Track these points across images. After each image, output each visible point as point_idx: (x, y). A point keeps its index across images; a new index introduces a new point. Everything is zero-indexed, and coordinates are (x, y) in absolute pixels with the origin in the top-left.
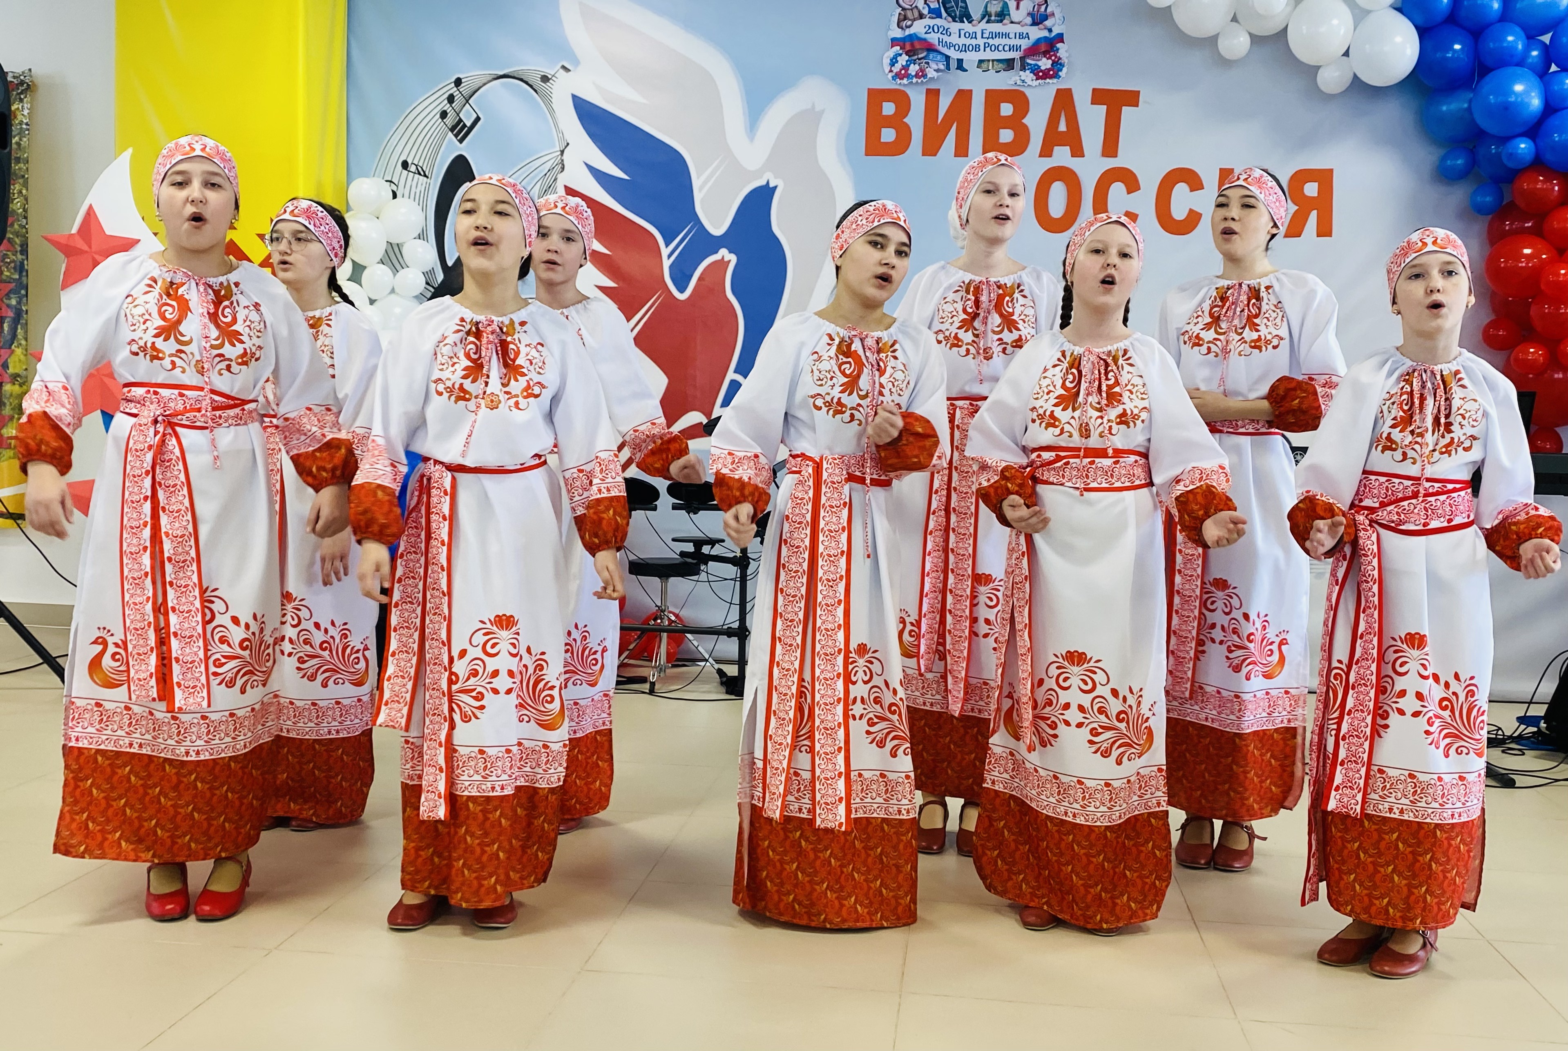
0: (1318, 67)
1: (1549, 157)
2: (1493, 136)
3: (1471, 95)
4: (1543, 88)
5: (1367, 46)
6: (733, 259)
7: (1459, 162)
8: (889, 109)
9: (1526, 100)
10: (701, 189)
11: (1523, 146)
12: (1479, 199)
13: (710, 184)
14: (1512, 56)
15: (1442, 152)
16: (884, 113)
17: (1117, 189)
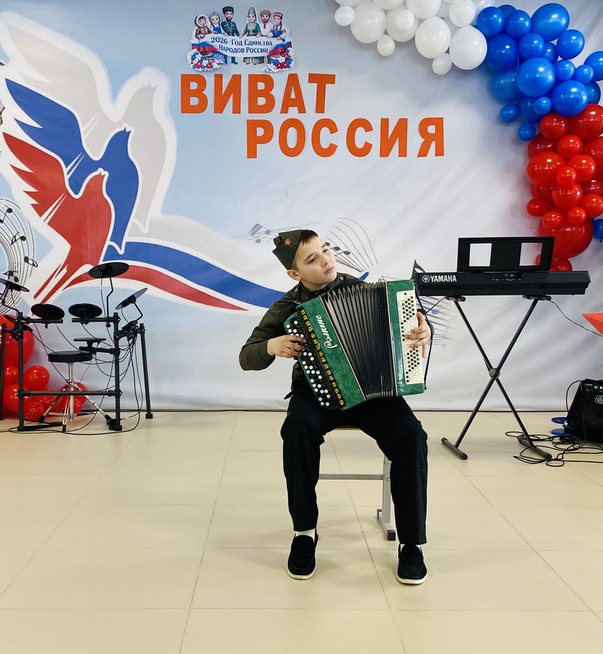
0: (433, 59)
1: (558, 108)
2: (529, 97)
3: (516, 74)
4: (554, 70)
5: (459, 47)
6: (106, 174)
7: (511, 112)
8: (194, 86)
9: (545, 76)
10: (85, 134)
11: (544, 102)
12: (522, 132)
13: (91, 130)
14: (537, 52)
15: (501, 107)
16: (191, 88)
17: (325, 131)
